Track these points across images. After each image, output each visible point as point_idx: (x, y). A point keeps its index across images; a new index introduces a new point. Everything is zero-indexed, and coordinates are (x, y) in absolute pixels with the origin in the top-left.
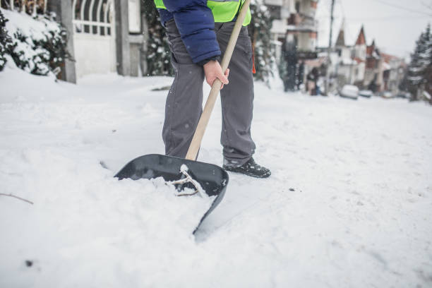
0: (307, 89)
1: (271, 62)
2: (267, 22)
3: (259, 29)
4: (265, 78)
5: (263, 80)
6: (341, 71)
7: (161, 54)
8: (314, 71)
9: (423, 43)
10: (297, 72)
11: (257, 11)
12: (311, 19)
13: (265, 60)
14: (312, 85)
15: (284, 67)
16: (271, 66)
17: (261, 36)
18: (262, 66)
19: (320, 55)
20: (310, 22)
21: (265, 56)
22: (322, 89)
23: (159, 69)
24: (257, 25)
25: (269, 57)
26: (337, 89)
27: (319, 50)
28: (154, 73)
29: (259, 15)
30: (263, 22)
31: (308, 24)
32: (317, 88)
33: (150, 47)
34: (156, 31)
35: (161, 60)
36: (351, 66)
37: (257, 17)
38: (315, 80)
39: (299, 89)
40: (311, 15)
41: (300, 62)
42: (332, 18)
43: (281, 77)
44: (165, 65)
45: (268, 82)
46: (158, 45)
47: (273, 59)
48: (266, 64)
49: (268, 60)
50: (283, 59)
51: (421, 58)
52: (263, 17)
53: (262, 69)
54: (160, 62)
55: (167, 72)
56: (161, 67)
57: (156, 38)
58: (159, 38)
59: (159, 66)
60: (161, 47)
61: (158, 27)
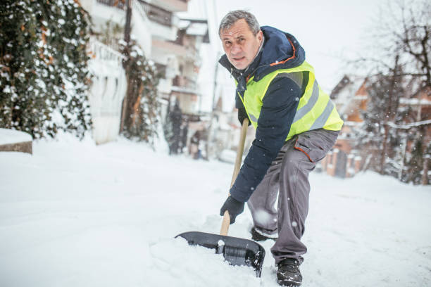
0: (190, 152)
1: (157, 121)
2: (153, 78)
3: (145, 83)
4: (150, 138)
5: (147, 141)
6: (219, 136)
7: (9, 95)
8: (197, 135)
10: (181, 134)
11: (145, 63)
12: (194, 82)
13: (150, 119)
14: (194, 149)
15: (170, 128)
16: (156, 127)
17: (148, 91)
18: (146, 125)
19: (202, 118)
20: (192, 85)
21: (151, 114)
22: (203, 153)
23: (5, 117)
24: (143, 78)
25: (155, 116)
26: (216, 152)
27: (201, 114)
29: (147, 68)
30: (150, 77)
31: (191, 87)
32: (199, 151)
34: (4, 61)
35: (9, 106)
36: (229, 131)
37: (144, 69)
38: (197, 144)
39: (182, 152)
40: (193, 79)
41: (184, 124)
42: (216, 84)
43: (166, 139)
44: (14, 111)
45: (153, 143)
46: (6, 83)
47: (158, 118)
48: (152, 123)
49: (153, 119)
50: (168, 119)
52: (150, 71)
53: (147, 128)
54: (6, 108)
55: (17, 124)
56: (7, 114)
57: (4, 72)
58: (8, 72)
59: (5, 113)
60: (11, 85)
61: (8, 56)
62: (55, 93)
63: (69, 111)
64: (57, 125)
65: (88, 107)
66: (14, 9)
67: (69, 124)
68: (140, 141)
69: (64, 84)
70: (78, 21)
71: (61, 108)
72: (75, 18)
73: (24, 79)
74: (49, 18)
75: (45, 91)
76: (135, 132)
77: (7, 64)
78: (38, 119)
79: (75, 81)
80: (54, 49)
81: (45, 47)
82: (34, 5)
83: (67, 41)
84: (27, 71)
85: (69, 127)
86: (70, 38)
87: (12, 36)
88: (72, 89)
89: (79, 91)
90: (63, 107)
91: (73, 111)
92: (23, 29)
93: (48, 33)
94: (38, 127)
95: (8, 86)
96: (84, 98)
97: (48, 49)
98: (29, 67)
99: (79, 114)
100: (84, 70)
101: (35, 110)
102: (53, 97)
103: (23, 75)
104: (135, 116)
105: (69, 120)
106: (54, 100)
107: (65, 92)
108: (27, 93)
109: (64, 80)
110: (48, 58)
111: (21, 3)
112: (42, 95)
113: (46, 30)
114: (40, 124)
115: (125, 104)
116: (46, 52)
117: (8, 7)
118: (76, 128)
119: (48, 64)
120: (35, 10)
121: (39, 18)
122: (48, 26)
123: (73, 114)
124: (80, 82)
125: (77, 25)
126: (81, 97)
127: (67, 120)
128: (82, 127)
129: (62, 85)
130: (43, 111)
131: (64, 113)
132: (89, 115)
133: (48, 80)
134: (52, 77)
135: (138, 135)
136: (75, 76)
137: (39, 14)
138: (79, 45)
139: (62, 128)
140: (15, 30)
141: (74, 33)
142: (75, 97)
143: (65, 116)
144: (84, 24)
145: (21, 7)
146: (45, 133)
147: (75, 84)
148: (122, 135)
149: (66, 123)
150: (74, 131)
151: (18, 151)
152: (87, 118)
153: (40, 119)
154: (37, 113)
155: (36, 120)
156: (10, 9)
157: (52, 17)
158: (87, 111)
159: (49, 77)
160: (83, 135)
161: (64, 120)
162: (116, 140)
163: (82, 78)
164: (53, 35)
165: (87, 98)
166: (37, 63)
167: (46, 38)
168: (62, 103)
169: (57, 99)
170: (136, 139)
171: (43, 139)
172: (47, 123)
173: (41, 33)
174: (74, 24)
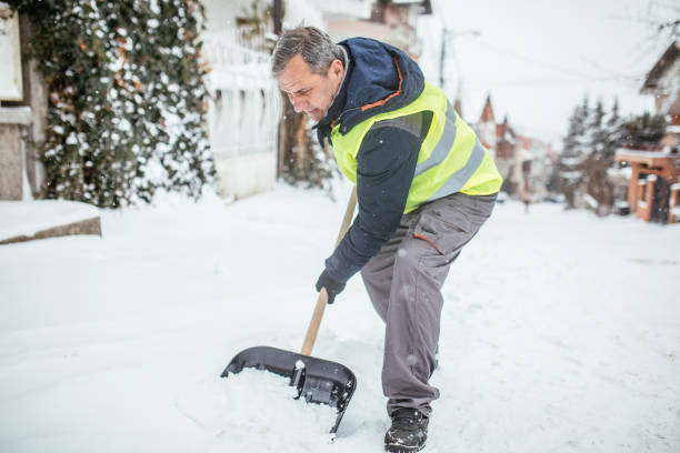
4: (325, 183)
5: (322, 187)
7: (75, 147)
9: (580, 121)
13: (325, 152)
18: (318, 161)
23: (72, 180)
28: (60, 188)
33: (49, 133)
34: (65, 98)
35: (78, 162)
42: (442, 80)
44: (85, 169)
45: (331, 189)
46: (70, 129)
48: (328, 157)
51: (578, 144)
53: (320, 166)
54: (74, 166)
55: (92, 187)
56: (77, 175)
57: (67, 113)
58: (72, 112)
59: (72, 173)
60: (77, 132)
61: (70, 90)
62: (148, 133)
63: (175, 159)
64: (155, 183)
65: (207, 147)
66: (67, 20)
67: (175, 178)
68: (310, 187)
69: (164, 119)
70: (180, 18)
71: (161, 156)
72: (176, 14)
73: (94, 122)
74: (129, 22)
75: (131, 134)
76: (302, 173)
77: (70, 101)
78: (122, 178)
79: (183, 111)
80: (142, 69)
81: (127, 67)
82: (104, 6)
83: (164, 51)
84: (98, 108)
85: (176, 183)
86: (170, 46)
87: (69, 60)
88: (178, 125)
89: (189, 126)
90: (164, 154)
91: (181, 158)
92: (84, 47)
93: (129, 45)
94: (122, 190)
95: (73, 134)
96: (199, 135)
97: (131, 70)
98: (100, 103)
99: (192, 161)
100: (198, 93)
101: (116, 166)
102: (147, 141)
103: (91, 115)
104: (300, 150)
105: (175, 172)
106: (147, 146)
107: (167, 130)
108: (101, 140)
109: (164, 113)
110: (133, 84)
111: (77, 10)
112: (124, 142)
113: (125, 42)
114: (125, 185)
115: (283, 132)
116: (128, 76)
117: (58, 18)
118: (187, 183)
119: (133, 93)
120: (106, 14)
121: (113, 25)
122: (129, 35)
123: (180, 162)
124: (191, 112)
125: (179, 24)
126: (194, 135)
127: (172, 173)
128: (198, 181)
129: (160, 120)
130: (129, 164)
131: (166, 163)
132: (210, 160)
133: (135, 117)
134: (141, 111)
135: (306, 178)
136: (182, 103)
137: (112, 20)
138: (186, 55)
139: (164, 185)
140: (72, 50)
141: (176, 37)
142: (183, 136)
143: (168, 168)
144: (192, 21)
145: (76, 16)
146: (134, 198)
147: (181, 116)
148: (281, 180)
149: (170, 177)
150: (186, 188)
151: (76, 234)
152: (206, 166)
153: (126, 176)
154: (121, 169)
155: (119, 180)
156: (61, 21)
157: (134, 20)
158: (207, 154)
159: (136, 112)
160: (200, 192)
161: (166, 173)
162: (272, 189)
163: (194, 105)
164: (138, 47)
165: (204, 135)
166: (113, 93)
167: (126, 53)
168: (162, 148)
169: (154, 143)
170: (304, 184)
171: (131, 206)
172: (138, 182)
173: (118, 47)
174: (175, 24)
